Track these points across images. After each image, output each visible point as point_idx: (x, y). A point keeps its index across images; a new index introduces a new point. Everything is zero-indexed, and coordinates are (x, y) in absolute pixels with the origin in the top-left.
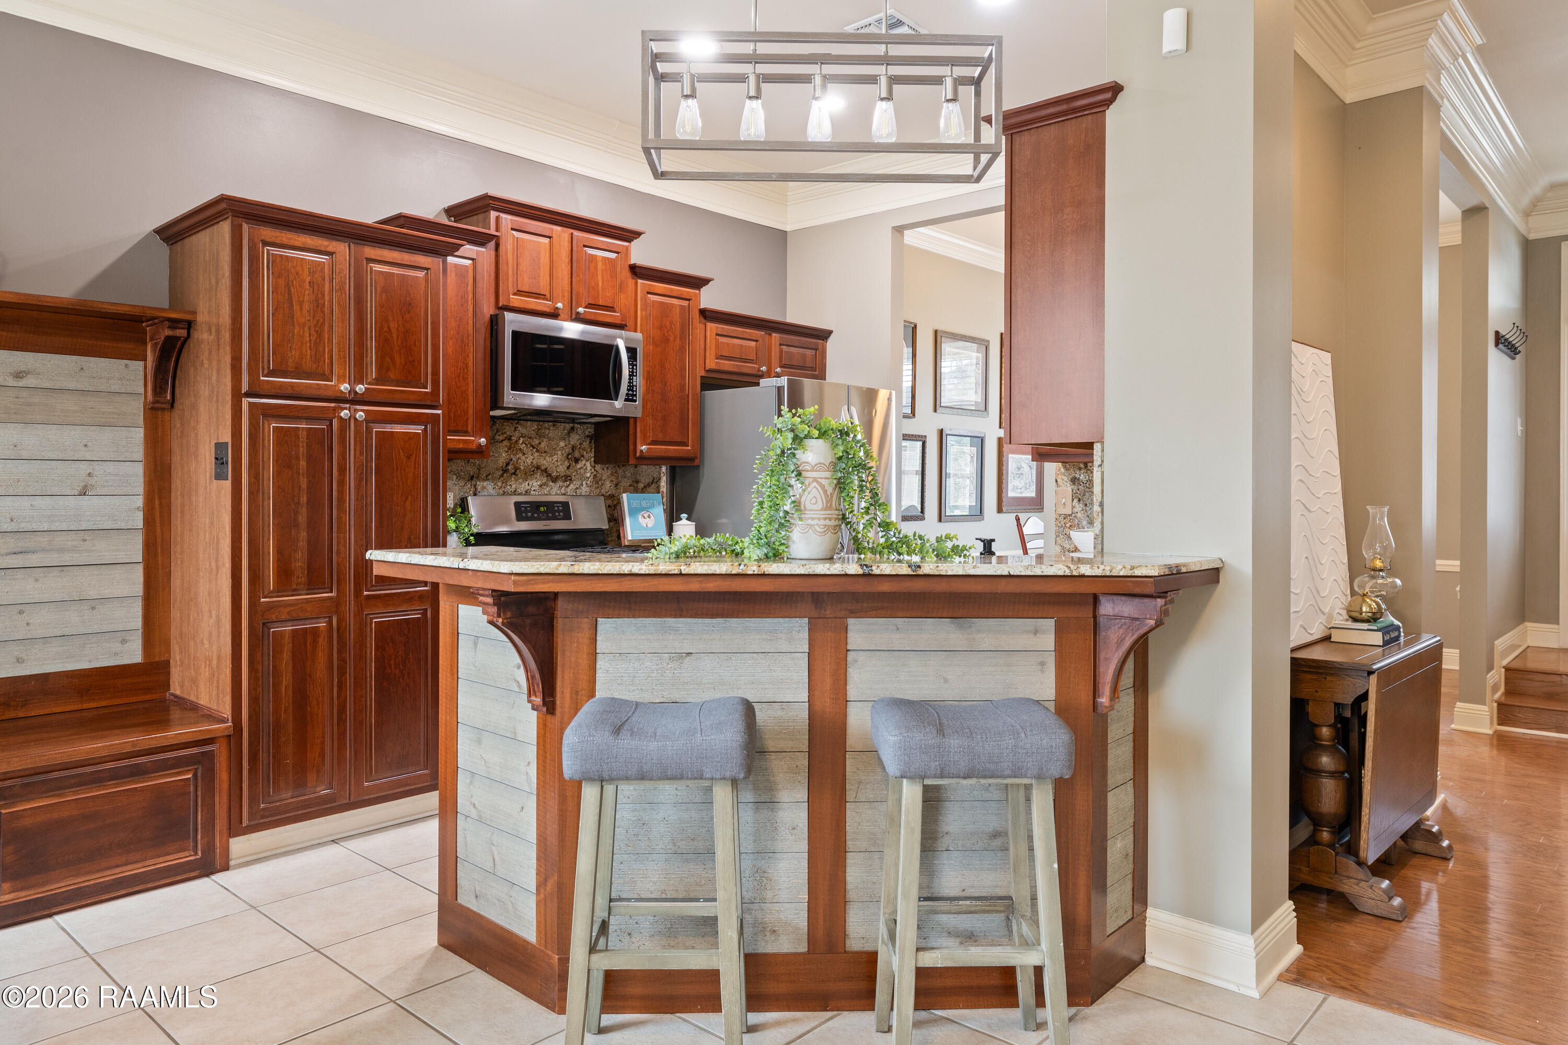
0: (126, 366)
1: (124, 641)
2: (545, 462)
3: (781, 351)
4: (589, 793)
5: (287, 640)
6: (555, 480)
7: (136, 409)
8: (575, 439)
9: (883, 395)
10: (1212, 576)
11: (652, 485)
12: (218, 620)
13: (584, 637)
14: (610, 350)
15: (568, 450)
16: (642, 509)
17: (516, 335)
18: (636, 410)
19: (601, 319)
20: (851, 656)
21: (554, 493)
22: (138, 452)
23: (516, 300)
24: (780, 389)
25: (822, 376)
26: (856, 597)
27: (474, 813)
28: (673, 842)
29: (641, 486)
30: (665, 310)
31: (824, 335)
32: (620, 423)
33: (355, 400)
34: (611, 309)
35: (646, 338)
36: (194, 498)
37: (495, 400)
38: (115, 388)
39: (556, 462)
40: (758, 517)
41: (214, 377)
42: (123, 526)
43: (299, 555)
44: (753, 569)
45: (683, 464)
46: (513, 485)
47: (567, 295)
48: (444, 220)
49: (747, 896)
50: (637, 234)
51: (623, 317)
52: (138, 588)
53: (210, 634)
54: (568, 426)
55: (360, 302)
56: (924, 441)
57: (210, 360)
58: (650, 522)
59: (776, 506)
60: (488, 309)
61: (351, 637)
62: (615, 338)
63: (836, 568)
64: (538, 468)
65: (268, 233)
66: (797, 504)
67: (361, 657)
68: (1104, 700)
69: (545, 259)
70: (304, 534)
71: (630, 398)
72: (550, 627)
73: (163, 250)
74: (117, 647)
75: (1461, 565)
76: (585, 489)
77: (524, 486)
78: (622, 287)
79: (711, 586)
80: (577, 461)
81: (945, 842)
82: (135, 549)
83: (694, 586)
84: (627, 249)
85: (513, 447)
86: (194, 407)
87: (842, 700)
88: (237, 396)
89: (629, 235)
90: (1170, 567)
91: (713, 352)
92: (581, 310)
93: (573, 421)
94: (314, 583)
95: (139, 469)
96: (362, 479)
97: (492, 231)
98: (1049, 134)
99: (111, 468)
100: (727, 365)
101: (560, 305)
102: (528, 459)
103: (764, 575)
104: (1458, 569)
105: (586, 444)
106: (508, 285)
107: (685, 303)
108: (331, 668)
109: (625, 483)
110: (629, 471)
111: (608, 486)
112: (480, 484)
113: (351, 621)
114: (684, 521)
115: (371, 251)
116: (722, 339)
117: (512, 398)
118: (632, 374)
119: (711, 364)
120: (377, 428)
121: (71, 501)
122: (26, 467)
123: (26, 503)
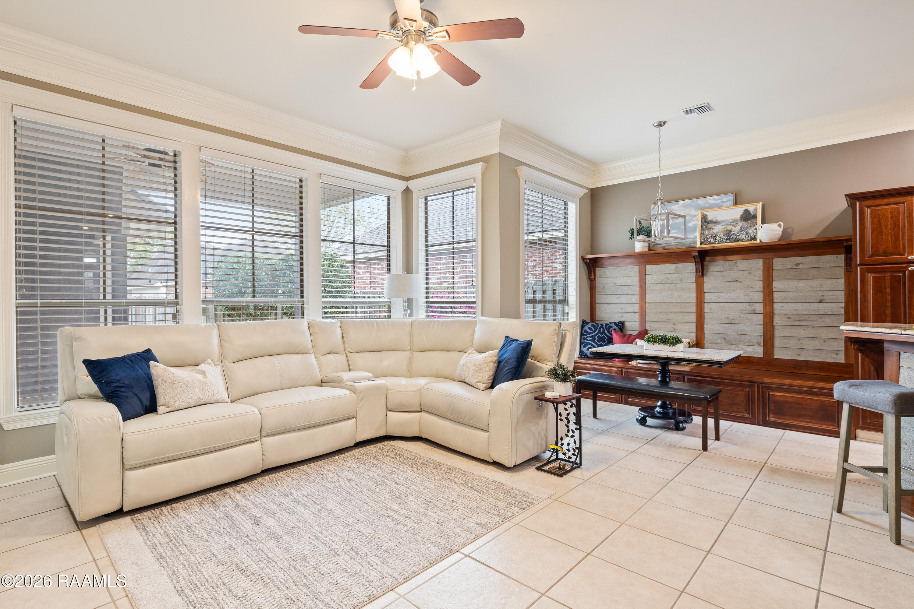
0: (837, 257)
1: (837, 354)
7: (841, 272)
13: (896, 358)
22: (842, 287)
38: (832, 265)
42: (836, 313)
65: (868, 202)
72: (881, 354)
74: (834, 356)
88: (857, 266)
95: (842, 293)
99: (831, 293)
121: (816, 305)
122: (799, 293)
123: (800, 305)
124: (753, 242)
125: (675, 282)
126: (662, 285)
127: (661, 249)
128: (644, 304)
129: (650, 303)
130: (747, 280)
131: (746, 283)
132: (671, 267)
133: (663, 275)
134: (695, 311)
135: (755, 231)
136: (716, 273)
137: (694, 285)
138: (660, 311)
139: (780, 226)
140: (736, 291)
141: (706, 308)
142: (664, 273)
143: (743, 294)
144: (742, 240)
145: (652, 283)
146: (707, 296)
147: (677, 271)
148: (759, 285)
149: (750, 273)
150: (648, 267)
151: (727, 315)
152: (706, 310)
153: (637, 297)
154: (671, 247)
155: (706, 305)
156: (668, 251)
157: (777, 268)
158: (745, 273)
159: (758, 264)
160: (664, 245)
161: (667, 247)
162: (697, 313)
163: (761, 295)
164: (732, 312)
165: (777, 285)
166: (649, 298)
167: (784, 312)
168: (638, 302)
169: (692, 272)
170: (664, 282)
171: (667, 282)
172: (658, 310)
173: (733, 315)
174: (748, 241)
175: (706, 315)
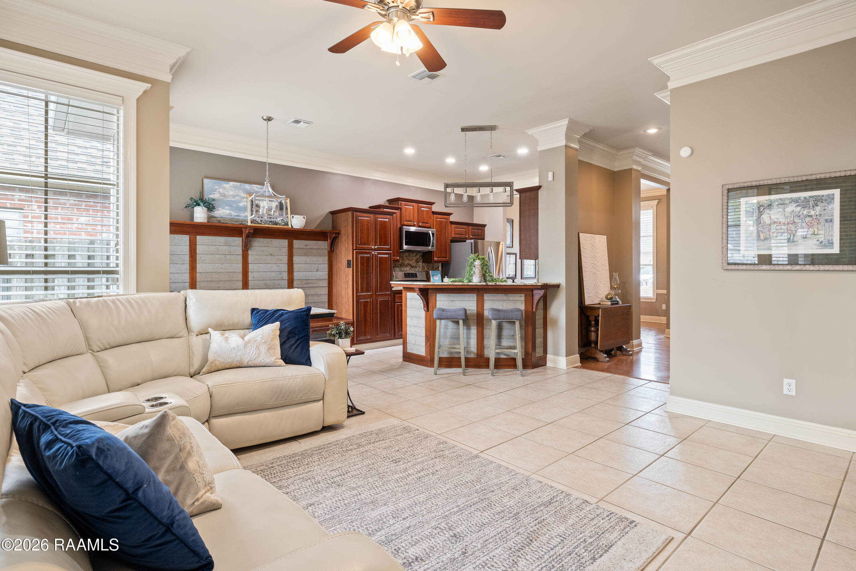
1: (324, 304)
2: (411, 263)
3: (472, 231)
4: (438, 322)
5: (363, 303)
6: (413, 267)
7: (326, 252)
8: (417, 257)
9: (501, 243)
10: (558, 286)
11: (437, 269)
12: (348, 299)
13: (435, 297)
14: (427, 234)
15: (416, 259)
16: (435, 275)
17: (406, 231)
18: (434, 249)
19: (425, 226)
20: (485, 301)
21: (412, 271)
22: (327, 262)
23: (405, 223)
24: (472, 243)
25: (483, 239)
26: (485, 289)
27: (411, 333)
28: (451, 336)
29: (434, 269)
30: (441, 222)
31: (484, 226)
32: (430, 253)
33: (375, 250)
34: (428, 223)
35: (437, 230)
36: (340, 272)
37: (401, 247)
38: (322, 248)
39: (413, 263)
40: (467, 275)
41: (346, 246)
42: (324, 279)
43: (365, 284)
44: (466, 284)
45: (445, 263)
46: (403, 269)
47: (417, 220)
48: (388, 205)
49: (465, 346)
50: (434, 203)
51: (431, 225)
52: (327, 293)
53: (346, 302)
54: (416, 253)
55: (376, 227)
56: (516, 254)
57: (345, 241)
58: (437, 278)
59: (470, 273)
60: (399, 226)
61: (374, 303)
62: (429, 231)
63: (481, 284)
64: (409, 264)
65: (358, 214)
66: (474, 272)
67: (377, 308)
68: (534, 310)
69: (412, 212)
70: (365, 280)
71: (433, 246)
72: (428, 296)
73: (331, 216)
75: (667, 292)
76: (420, 270)
77: (405, 269)
78: (430, 218)
79: (458, 287)
80: (418, 262)
81: (503, 337)
82: (326, 284)
83: (455, 287)
84: (431, 207)
85: (403, 259)
86: (341, 252)
87: (483, 309)
88: (353, 250)
89: (432, 204)
90: (544, 284)
91: (453, 233)
92: (420, 224)
93: (417, 252)
94: (367, 291)
95: (327, 266)
96: (376, 267)
97: (400, 207)
98: (528, 194)
99: (322, 265)
100: (457, 236)
101: (415, 223)
102: (407, 262)
103: (468, 285)
104: (666, 293)
105: (420, 258)
106: (404, 219)
107: (446, 220)
108: (370, 310)
109: (430, 268)
110: (431, 265)
111: (426, 269)
112: (395, 269)
113: (374, 299)
114: (446, 278)
115: (378, 216)
116: (456, 229)
117: (405, 247)
118: (433, 240)
119: (453, 236)
120: (379, 256)
121: (315, 273)
122: (307, 265)
123: (307, 273)
124: (286, 227)
125: (225, 253)
126: (213, 256)
127: (217, 222)
128: (195, 274)
129: (201, 273)
130: (278, 254)
131: (278, 257)
132: (221, 240)
133: (214, 247)
134: (241, 279)
135: (287, 219)
136: (257, 248)
137: (241, 256)
138: (211, 280)
139: (304, 218)
140: (271, 263)
141: (250, 276)
142: (215, 244)
143: (276, 265)
144: (280, 224)
145: (203, 253)
146: (251, 267)
147: (226, 244)
148: (285, 258)
149: (280, 249)
150: (198, 237)
151: (264, 282)
152: (250, 278)
153: (187, 266)
154: (226, 221)
155: (250, 274)
156: (222, 225)
157: (296, 247)
158: (277, 249)
159: (285, 243)
160: (219, 219)
161: (222, 221)
162: (243, 281)
163: (286, 266)
164: (268, 279)
165: (296, 259)
166: (200, 267)
167: (299, 278)
168: (188, 271)
169: (239, 245)
170: (214, 253)
171: (218, 253)
172: (209, 279)
173: (269, 281)
174: (283, 225)
175: (250, 282)
